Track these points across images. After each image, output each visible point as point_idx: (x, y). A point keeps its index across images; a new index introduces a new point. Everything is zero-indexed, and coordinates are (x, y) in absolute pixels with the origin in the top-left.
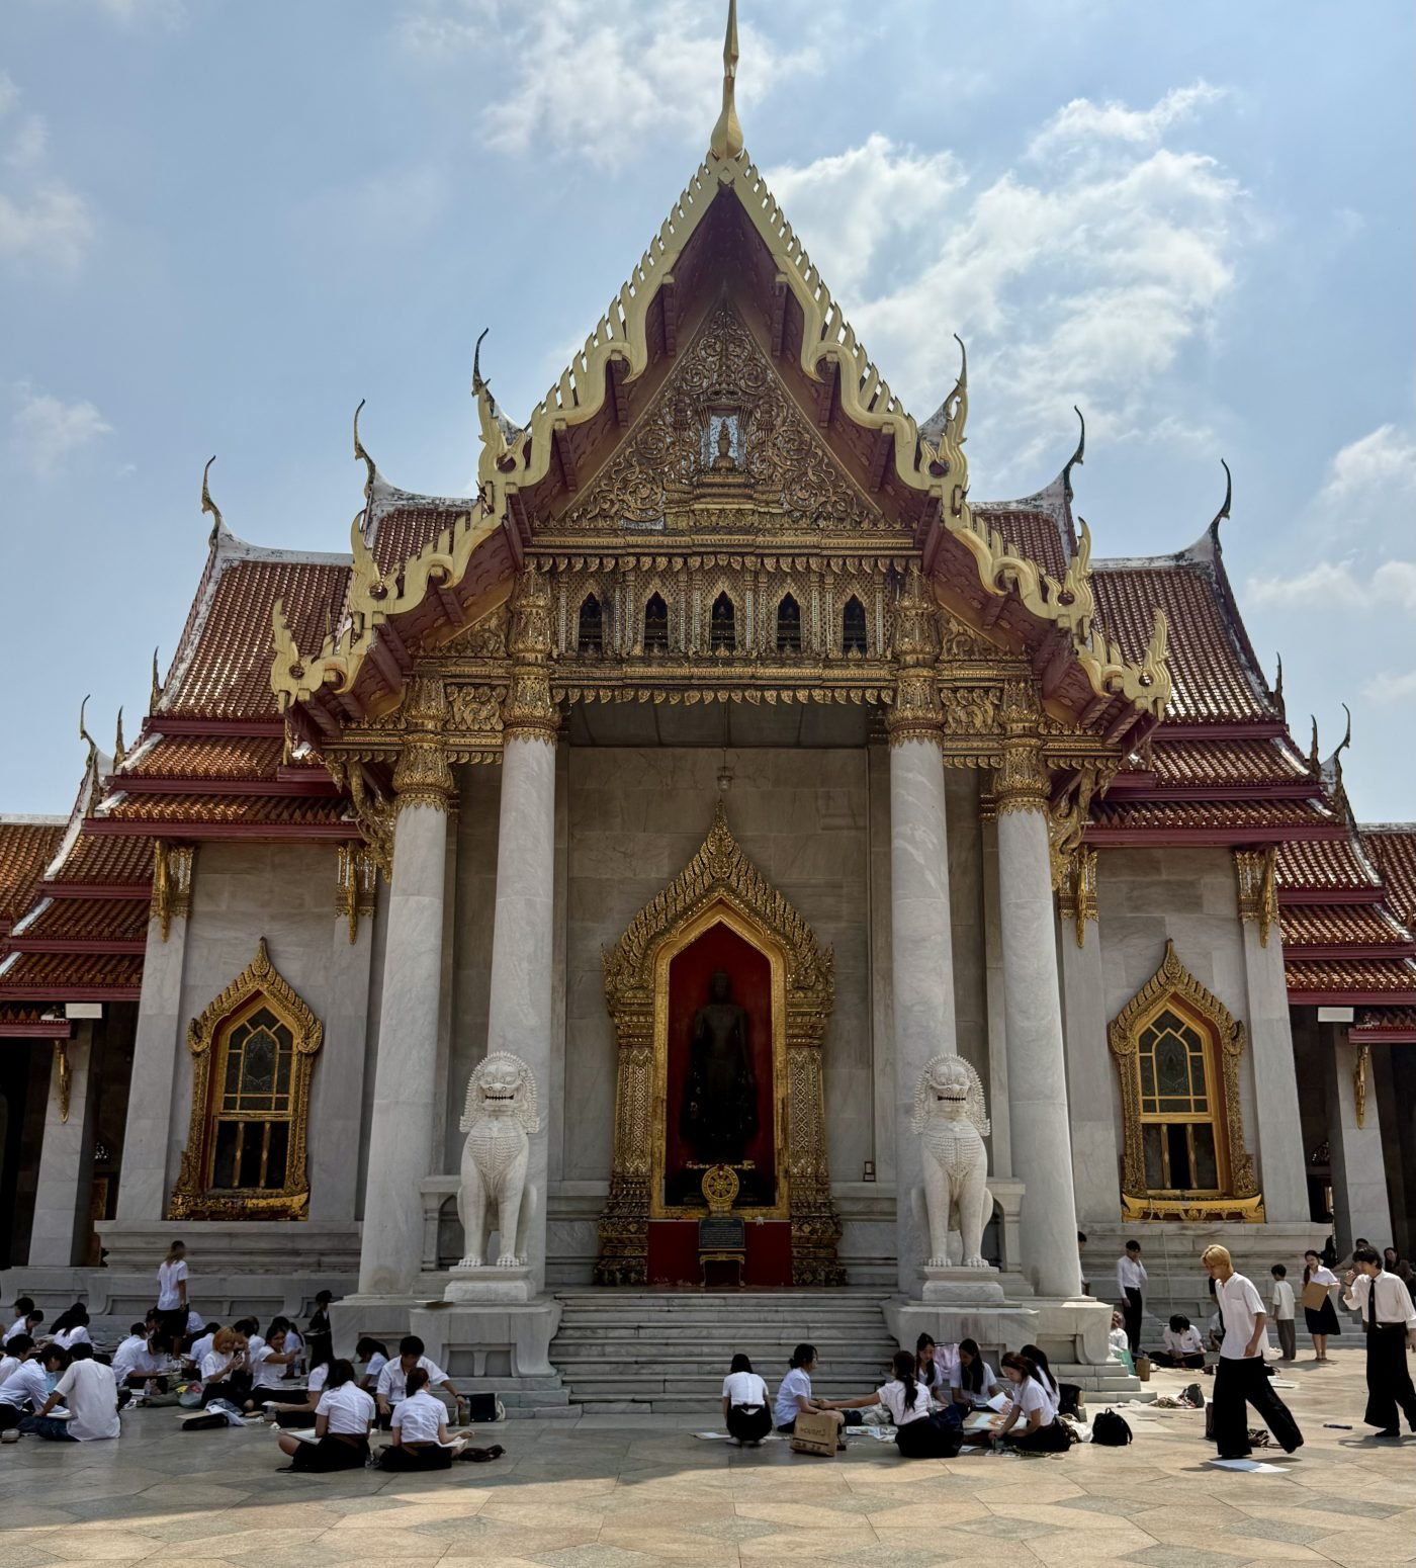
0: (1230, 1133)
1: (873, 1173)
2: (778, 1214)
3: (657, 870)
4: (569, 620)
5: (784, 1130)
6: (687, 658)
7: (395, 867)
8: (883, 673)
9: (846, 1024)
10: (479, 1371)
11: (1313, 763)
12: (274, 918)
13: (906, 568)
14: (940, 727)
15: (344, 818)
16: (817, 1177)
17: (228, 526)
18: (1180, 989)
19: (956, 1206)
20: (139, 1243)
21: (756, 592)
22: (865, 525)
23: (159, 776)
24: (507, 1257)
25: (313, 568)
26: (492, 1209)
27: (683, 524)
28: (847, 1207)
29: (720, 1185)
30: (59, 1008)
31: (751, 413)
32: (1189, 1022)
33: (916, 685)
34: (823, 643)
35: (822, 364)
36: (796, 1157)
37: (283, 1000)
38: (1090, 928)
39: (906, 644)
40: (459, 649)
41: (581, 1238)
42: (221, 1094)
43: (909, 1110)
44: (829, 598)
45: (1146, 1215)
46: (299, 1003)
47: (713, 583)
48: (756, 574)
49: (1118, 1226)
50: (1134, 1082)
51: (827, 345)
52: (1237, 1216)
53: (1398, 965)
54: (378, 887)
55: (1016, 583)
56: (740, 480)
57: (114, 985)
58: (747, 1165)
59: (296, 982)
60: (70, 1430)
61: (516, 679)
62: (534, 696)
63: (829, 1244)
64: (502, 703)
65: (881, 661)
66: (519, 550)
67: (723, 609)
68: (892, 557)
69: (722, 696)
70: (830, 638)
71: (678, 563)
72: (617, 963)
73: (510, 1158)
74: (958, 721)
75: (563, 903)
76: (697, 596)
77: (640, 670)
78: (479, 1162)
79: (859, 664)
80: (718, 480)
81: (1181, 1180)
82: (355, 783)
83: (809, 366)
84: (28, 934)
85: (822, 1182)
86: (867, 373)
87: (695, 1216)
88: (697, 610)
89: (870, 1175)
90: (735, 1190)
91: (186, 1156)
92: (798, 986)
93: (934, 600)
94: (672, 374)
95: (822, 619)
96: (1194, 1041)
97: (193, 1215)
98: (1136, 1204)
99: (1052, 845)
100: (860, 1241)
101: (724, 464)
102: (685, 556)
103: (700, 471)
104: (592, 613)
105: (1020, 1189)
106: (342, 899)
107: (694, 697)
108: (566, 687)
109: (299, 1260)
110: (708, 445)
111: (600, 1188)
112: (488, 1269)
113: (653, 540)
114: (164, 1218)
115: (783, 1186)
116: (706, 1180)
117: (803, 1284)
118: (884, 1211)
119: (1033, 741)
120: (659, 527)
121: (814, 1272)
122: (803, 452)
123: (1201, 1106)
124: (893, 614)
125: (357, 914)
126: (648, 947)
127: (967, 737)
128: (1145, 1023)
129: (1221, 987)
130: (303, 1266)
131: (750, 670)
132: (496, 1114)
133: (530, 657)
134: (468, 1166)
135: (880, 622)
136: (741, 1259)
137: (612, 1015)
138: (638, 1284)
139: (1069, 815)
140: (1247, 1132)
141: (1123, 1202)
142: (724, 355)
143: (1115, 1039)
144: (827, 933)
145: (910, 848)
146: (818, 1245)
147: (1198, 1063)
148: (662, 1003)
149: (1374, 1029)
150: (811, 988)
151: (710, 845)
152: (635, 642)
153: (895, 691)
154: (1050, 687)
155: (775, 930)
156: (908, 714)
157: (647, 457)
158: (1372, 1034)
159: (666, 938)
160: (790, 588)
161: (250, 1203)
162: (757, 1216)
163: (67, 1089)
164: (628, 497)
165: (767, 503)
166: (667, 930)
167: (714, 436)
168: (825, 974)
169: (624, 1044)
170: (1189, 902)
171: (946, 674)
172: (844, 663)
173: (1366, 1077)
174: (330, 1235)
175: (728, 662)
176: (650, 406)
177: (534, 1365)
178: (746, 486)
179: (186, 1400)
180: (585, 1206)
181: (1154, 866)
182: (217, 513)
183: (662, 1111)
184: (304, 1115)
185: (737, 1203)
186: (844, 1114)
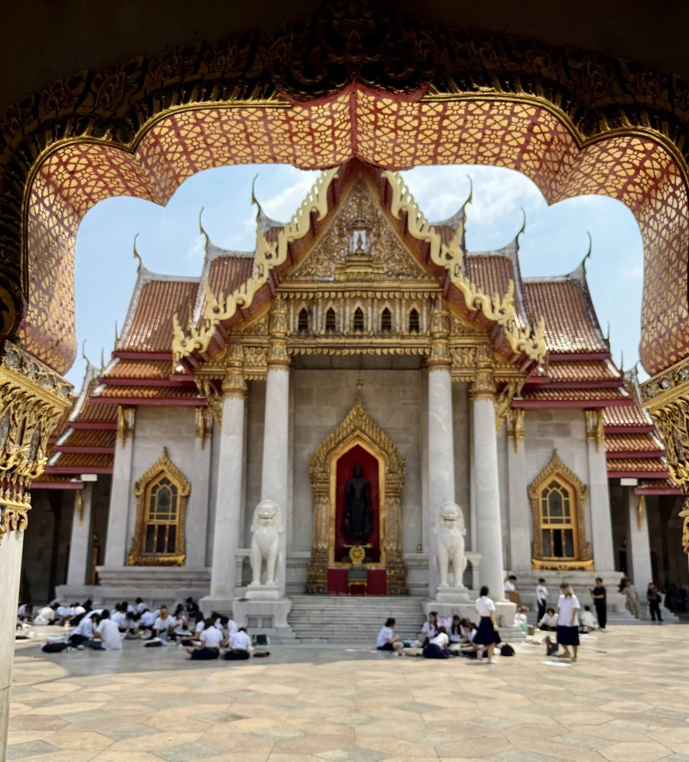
0: (581, 533)
1: (421, 549)
2: (381, 566)
3: (331, 421)
4: (294, 319)
5: (384, 531)
6: (343, 335)
7: (223, 423)
8: (426, 341)
9: (411, 488)
10: (260, 625)
11: (621, 372)
12: (169, 438)
13: (436, 297)
14: (450, 364)
15: (199, 397)
16: (397, 551)
17: (145, 265)
18: (559, 471)
19: (451, 564)
20: (115, 575)
21: (373, 307)
22: (419, 278)
23: (120, 378)
24: (270, 582)
25: (182, 283)
26: (264, 563)
27: (342, 278)
28: (410, 563)
29: (357, 554)
30: (78, 476)
31: (371, 230)
32: (564, 485)
33: (440, 346)
34: (401, 328)
35: (400, 212)
36: (389, 543)
37: (173, 474)
38: (521, 444)
39: (435, 329)
40: (249, 332)
41: (300, 575)
42: (148, 513)
43: (433, 524)
44: (403, 309)
45: (542, 568)
46: (180, 475)
47: (354, 303)
48: (373, 299)
49: (530, 572)
50: (538, 511)
51: (403, 203)
52: (582, 569)
53: (657, 460)
54: (213, 426)
55: (481, 305)
56: (366, 259)
57: (102, 467)
58: (369, 546)
59: (179, 466)
60: (103, 645)
61: (272, 344)
62: (280, 352)
63: (402, 579)
64: (267, 354)
65: (425, 336)
66: (273, 290)
67: (359, 314)
68: (430, 292)
69: (358, 351)
70: (404, 326)
71: (340, 295)
72: (315, 461)
73: (271, 543)
74: (458, 362)
75: (292, 436)
76: (348, 308)
77: (324, 340)
78: (258, 543)
79: (416, 337)
80: (356, 259)
81: (558, 553)
82: (207, 388)
83: (395, 212)
84: (64, 445)
85: (399, 553)
86: (419, 216)
87: (346, 566)
88: (348, 314)
89: (420, 550)
90: (363, 556)
91: (134, 539)
92: (390, 472)
93: (448, 310)
94: (338, 213)
95: (400, 319)
96: (566, 494)
97: (137, 564)
98: (538, 563)
99: (496, 414)
100: (415, 577)
101: (359, 252)
102: (343, 292)
103: (349, 255)
104: (304, 316)
105: (479, 556)
106: (198, 431)
107: (346, 352)
108: (293, 348)
109: (182, 583)
110: (353, 244)
111: (307, 555)
112: (263, 586)
113: (330, 285)
114: (125, 565)
115: (383, 555)
116: (351, 552)
117: (391, 595)
118: (423, 565)
119: (489, 370)
120: (332, 279)
121: (396, 589)
122: (393, 246)
123: (568, 521)
124: (431, 316)
125: (204, 437)
126: (327, 455)
127: (461, 368)
128: (544, 485)
129: (578, 470)
130: (183, 585)
131: (369, 341)
132: (266, 525)
133: (278, 335)
134: (254, 545)
135: (425, 320)
136: (365, 584)
137: (312, 483)
138: (323, 594)
139: (503, 402)
140: (588, 533)
141: (532, 563)
142: (360, 205)
143: (531, 492)
144: (403, 449)
145: (436, 416)
146: (398, 578)
147: (567, 502)
148: (333, 479)
149: (646, 489)
150: (395, 473)
151: (354, 412)
152: (322, 328)
153: (431, 348)
154: (496, 347)
155: (381, 448)
156: (436, 359)
157: (327, 249)
158: (645, 490)
159: (335, 451)
160: (387, 305)
161: (161, 559)
162: (372, 567)
163: (82, 510)
164: (319, 267)
165: (378, 268)
166: (335, 448)
167: (356, 239)
168: (402, 467)
169: (317, 495)
170: (565, 432)
171: (453, 342)
172: (409, 337)
173: (642, 509)
174: (196, 573)
175: (361, 337)
176: (328, 227)
177: (281, 623)
178: (368, 261)
179: (144, 637)
180: (301, 562)
181: (550, 417)
182: (140, 259)
183: (333, 523)
184: (183, 523)
185: (364, 561)
186: (410, 525)
